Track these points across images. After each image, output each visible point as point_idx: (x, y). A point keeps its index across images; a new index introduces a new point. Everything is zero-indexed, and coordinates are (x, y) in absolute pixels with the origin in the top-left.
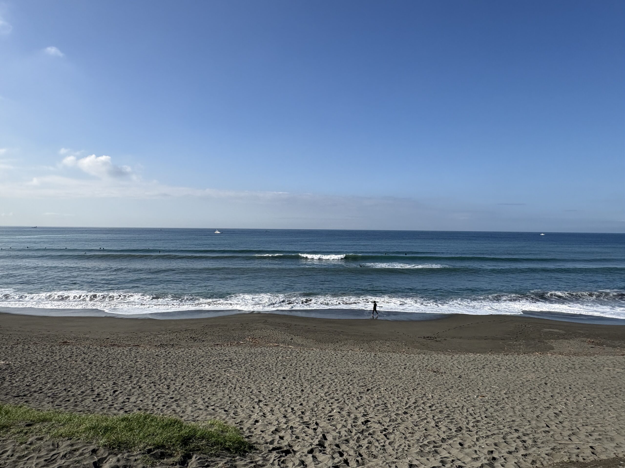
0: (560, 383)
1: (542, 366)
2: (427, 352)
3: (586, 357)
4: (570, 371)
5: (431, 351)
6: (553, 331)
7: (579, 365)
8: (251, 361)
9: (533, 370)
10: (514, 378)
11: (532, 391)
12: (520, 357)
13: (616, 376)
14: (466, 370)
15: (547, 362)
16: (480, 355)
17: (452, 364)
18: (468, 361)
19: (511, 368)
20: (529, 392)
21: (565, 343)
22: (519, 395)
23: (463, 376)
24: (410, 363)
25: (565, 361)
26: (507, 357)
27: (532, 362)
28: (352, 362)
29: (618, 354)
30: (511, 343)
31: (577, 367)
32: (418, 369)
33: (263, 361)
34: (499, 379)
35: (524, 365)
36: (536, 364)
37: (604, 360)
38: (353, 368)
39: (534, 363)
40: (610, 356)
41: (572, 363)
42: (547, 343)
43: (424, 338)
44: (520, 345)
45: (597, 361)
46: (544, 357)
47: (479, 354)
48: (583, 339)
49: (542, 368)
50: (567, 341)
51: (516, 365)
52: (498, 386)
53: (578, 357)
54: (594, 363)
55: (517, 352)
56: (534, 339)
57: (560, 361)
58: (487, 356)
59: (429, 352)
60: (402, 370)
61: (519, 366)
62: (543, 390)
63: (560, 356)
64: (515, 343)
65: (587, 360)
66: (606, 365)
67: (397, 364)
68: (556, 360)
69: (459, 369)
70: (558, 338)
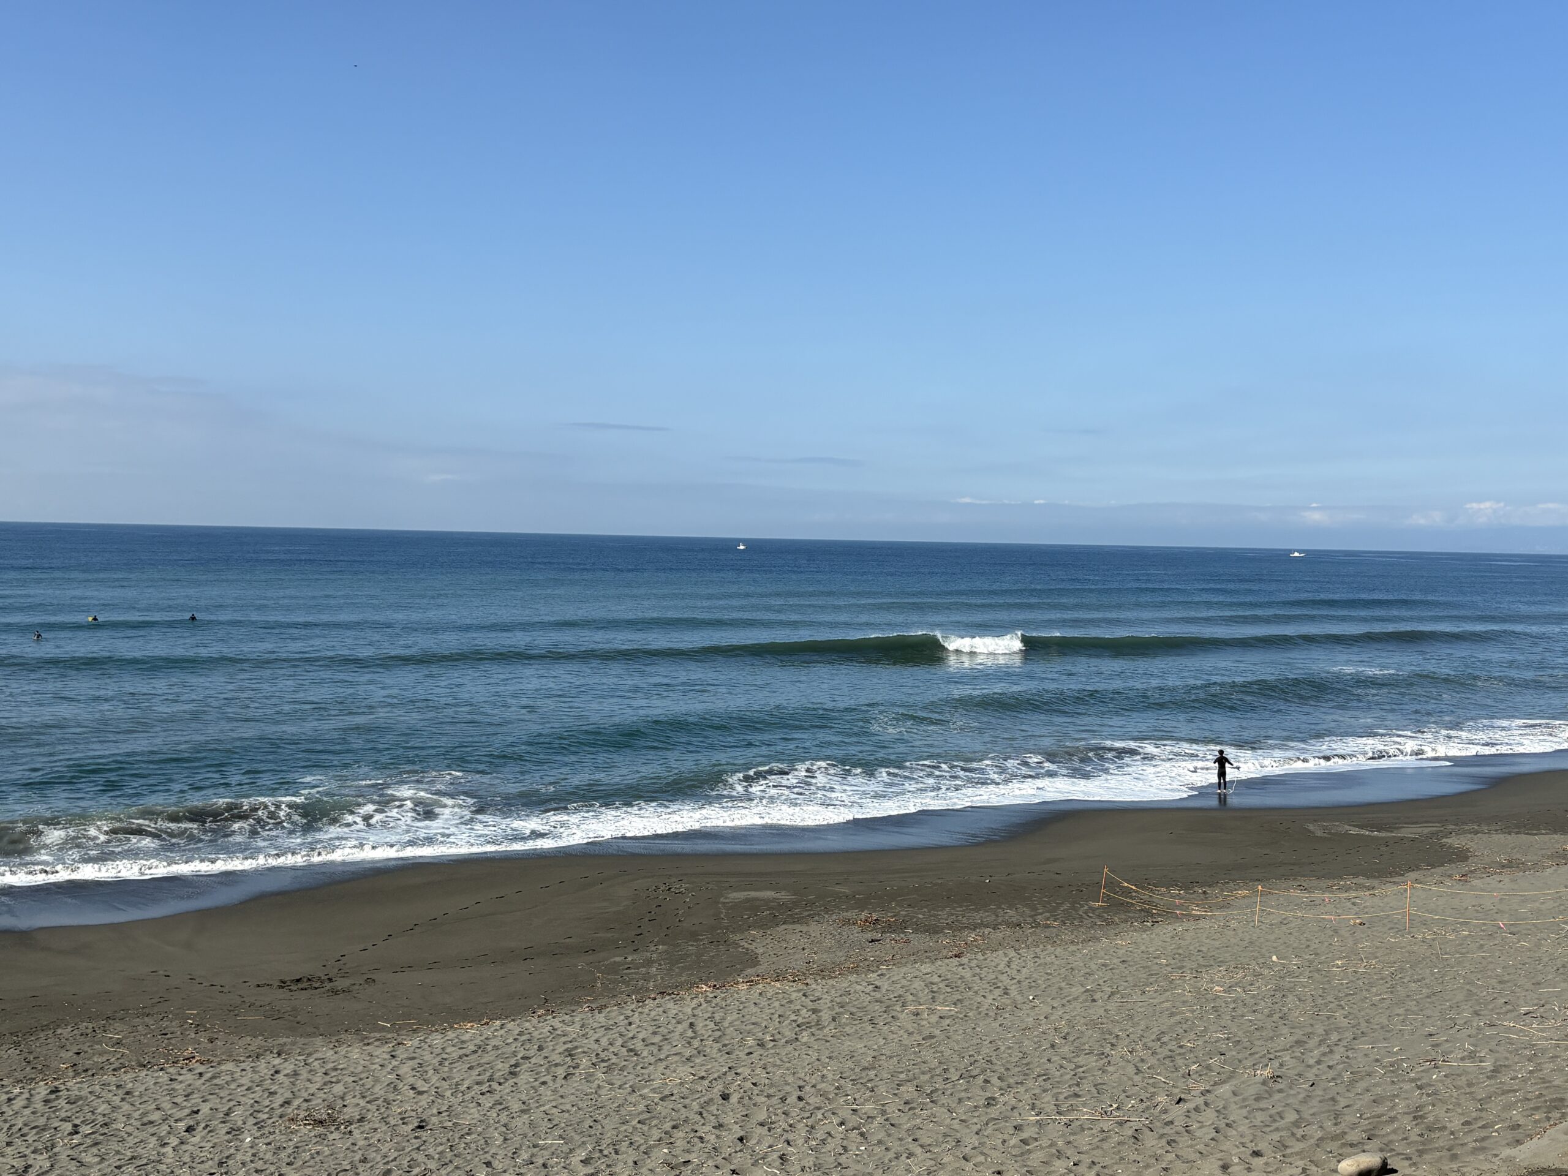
0: (772, 1085)
1: (718, 1034)
2: (293, 1044)
3: (853, 978)
4: (805, 1037)
5: (309, 1035)
6: (757, 899)
7: (831, 1008)
9: (688, 1053)
10: (620, 1094)
11: (679, 1134)
12: (646, 1010)
13: (937, 1032)
14: (448, 1093)
15: (735, 1016)
16: (502, 1026)
17: (393, 1077)
18: (455, 1055)
19: (614, 1060)
20: (667, 1138)
21: (793, 935)
22: (631, 1155)
23: (434, 1120)
24: (214, 1101)
25: (790, 1002)
26: (600, 1018)
27: (686, 1025)
29: (945, 952)
30: (618, 959)
31: (826, 1016)
32: (252, 1121)
34: (568, 1107)
35: (657, 1039)
36: (699, 1026)
37: (904, 982)
39: (691, 1025)
40: (923, 963)
41: (811, 1005)
42: (737, 945)
43: (283, 984)
44: (649, 962)
45: (885, 985)
46: (724, 999)
47: (498, 1023)
48: (848, 914)
49: (716, 1041)
50: (798, 927)
51: (630, 1045)
52: (561, 1137)
53: (831, 982)
54: (878, 995)
55: (634, 992)
56: (694, 936)
57: (777, 1004)
58: (530, 1024)
59: (303, 1040)
60: (174, 1141)
61: (639, 1045)
62: (713, 1121)
63: (778, 984)
64: (630, 959)
65: (859, 987)
66: (911, 998)
67: (156, 1116)
68: (763, 1002)
69: (420, 1093)
70: (774, 921)
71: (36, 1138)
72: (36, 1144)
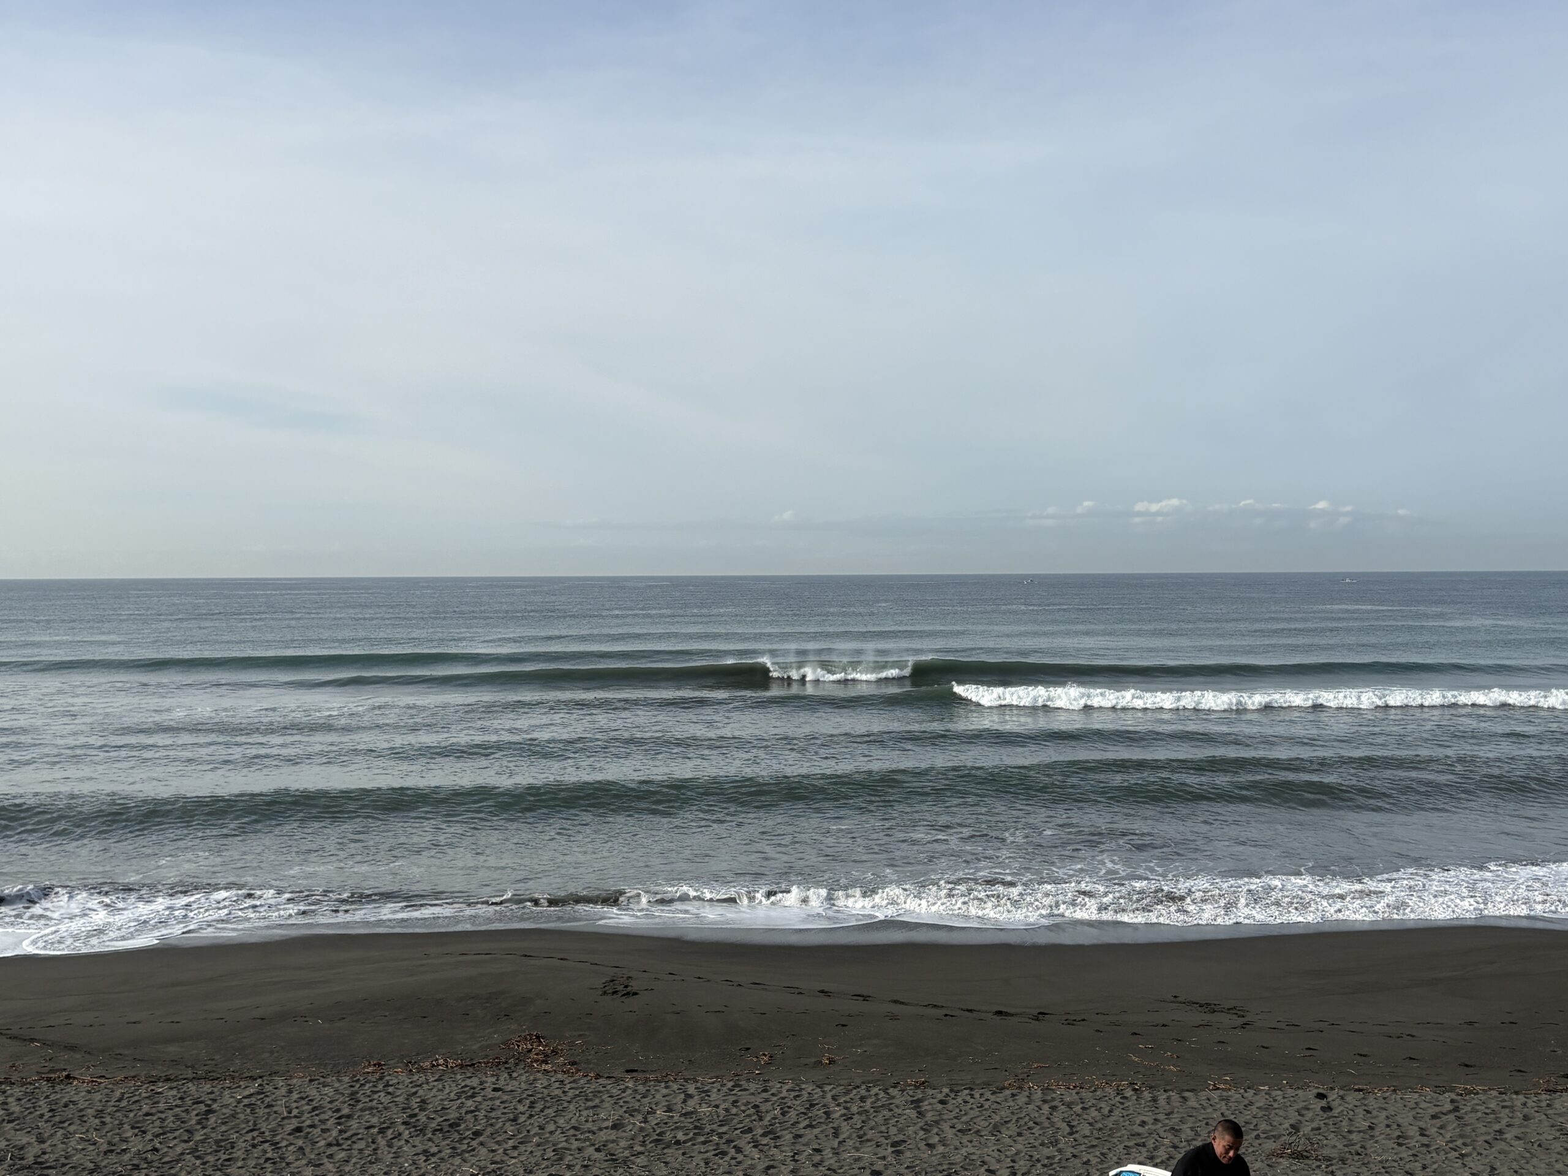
8: (541, 1128)
28: (959, 1126)
33: (589, 1125)
38: (964, 1151)
71: (1041, 1132)
72: (1042, 1138)
